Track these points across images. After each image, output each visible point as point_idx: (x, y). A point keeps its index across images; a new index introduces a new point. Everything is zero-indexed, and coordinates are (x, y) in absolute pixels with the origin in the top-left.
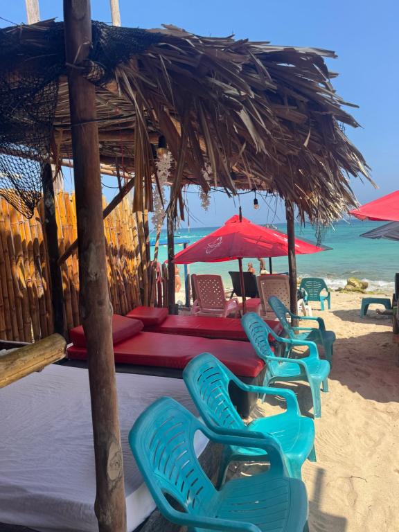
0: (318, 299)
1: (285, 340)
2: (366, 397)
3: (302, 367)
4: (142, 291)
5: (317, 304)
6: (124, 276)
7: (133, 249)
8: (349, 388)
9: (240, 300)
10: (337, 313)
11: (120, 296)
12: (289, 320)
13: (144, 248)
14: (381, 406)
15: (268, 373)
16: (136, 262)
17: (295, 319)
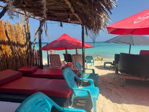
0: (90, 62)
1: (81, 79)
2: (113, 102)
3: (88, 92)
4: (28, 60)
5: (90, 64)
6: (19, 55)
7: (24, 43)
8: (106, 97)
9: (66, 63)
10: (96, 67)
11: (16, 61)
12: (82, 69)
13: (28, 43)
14: (119, 106)
15: (73, 95)
16: (25, 49)
17: (84, 69)
